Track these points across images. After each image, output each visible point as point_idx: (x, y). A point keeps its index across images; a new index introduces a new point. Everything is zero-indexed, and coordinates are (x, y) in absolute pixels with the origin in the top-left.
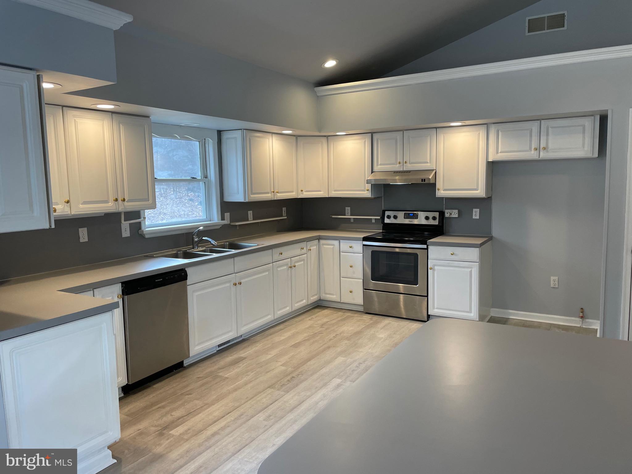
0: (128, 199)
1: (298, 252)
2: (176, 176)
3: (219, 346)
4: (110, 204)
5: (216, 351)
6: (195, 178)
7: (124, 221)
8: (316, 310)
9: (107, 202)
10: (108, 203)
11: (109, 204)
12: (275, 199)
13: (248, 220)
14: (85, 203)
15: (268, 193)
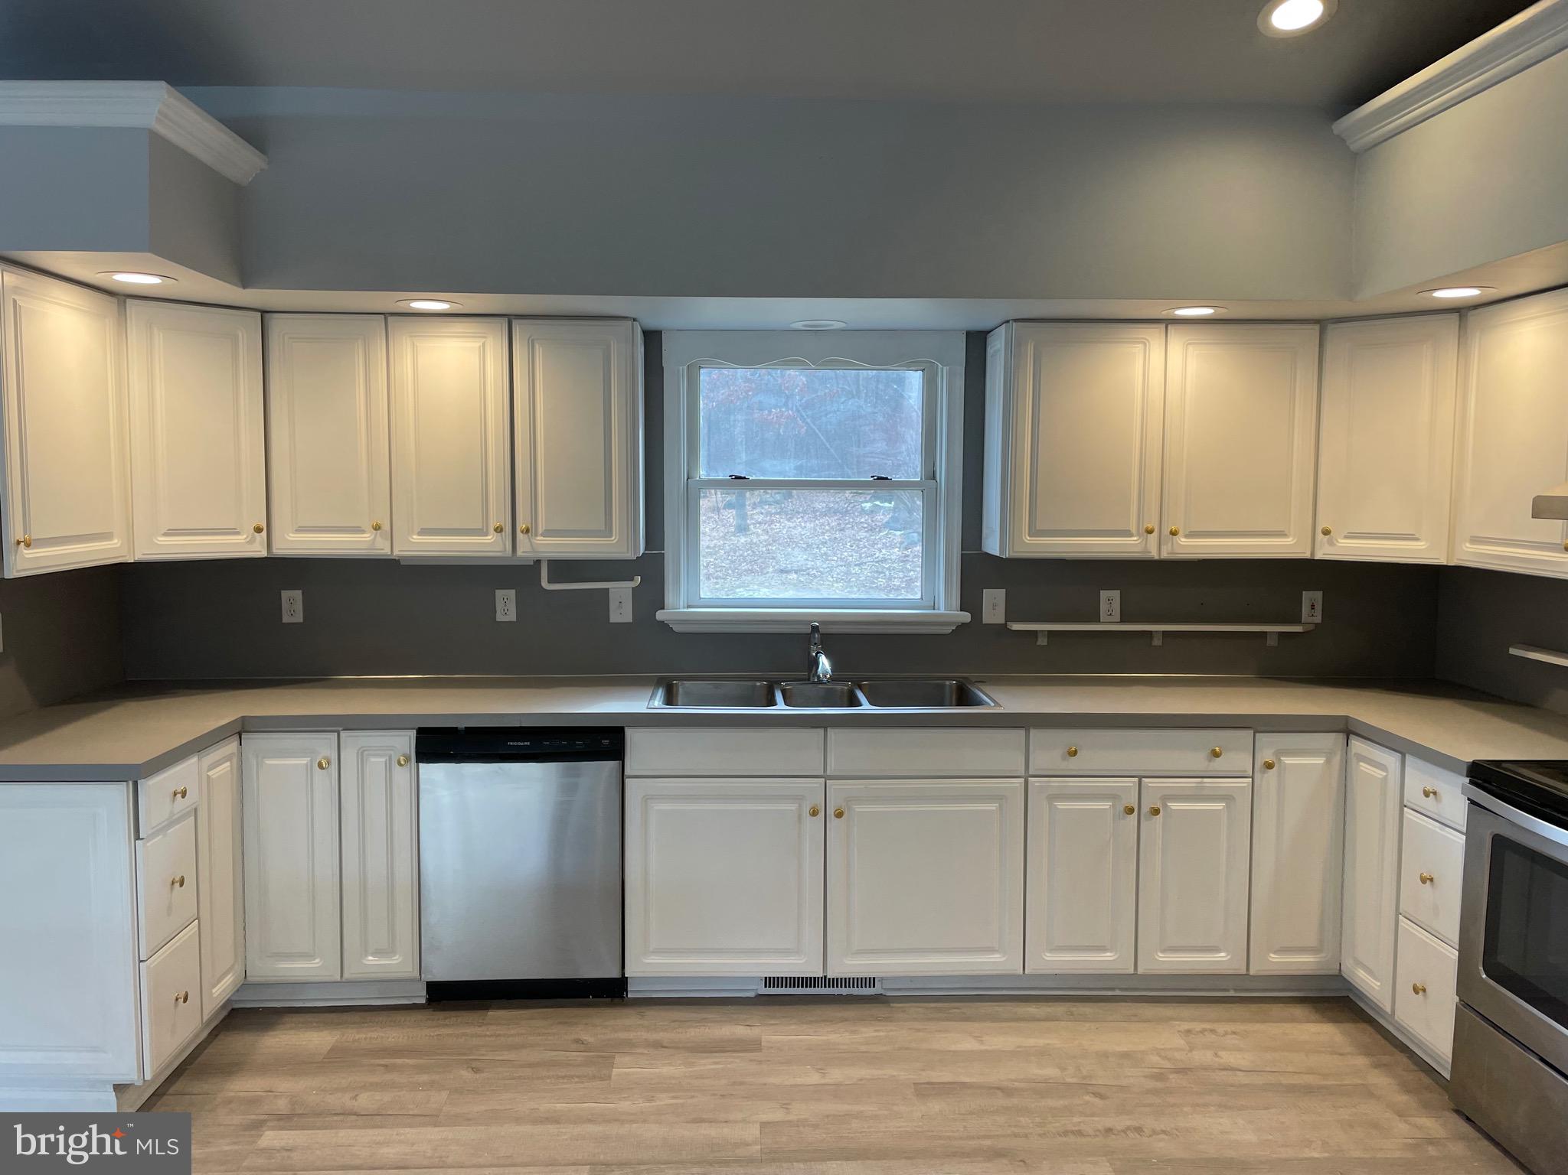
0: (544, 528)
1: (1196, 760)
2: (823, 474)
3: (769, 982)
4: (490, 537)
5: (752, 994)
6: (887, 479)
7: (549, 582)
8: (1298, 1011)
9: (482, 532)
10: (487, 536)
11: (487, 538)
12: (1165, 555)
13: (1096, 619)
14: (424, 532)
15: (1127, 533)
